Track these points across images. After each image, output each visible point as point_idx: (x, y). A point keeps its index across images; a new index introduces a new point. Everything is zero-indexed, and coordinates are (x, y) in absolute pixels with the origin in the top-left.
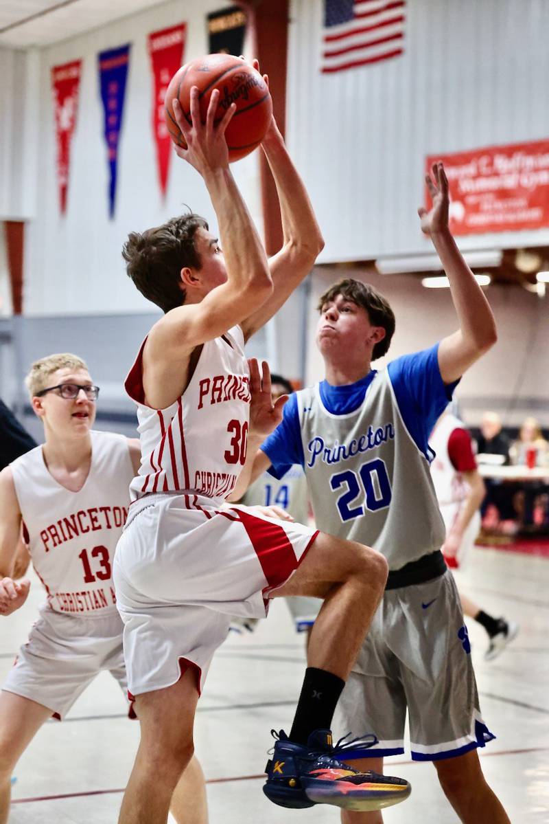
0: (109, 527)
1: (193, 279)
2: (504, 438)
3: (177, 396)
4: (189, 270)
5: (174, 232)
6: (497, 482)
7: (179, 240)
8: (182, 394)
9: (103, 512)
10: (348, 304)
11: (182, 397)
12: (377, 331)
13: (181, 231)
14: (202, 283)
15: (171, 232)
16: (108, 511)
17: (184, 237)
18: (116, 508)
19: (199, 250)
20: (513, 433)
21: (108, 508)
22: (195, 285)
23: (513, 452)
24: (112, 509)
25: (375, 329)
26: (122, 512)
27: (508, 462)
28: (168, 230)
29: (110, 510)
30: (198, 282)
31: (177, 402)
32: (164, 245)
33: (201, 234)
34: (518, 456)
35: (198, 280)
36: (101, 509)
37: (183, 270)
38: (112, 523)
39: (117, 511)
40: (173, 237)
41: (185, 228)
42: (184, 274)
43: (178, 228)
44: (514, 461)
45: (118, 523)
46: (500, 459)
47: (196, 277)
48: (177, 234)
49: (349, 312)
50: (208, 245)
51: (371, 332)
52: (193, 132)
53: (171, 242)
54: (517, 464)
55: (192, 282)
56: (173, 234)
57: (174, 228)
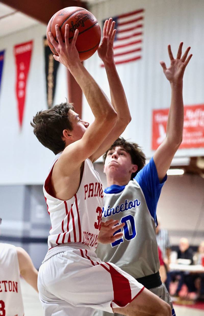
0: (6, 291)
1: (69, 135)
2: (191, 251)
3: (74, 194)
4: (67, 130)
5: (58, 112)
6: (187, 273)
7: (61, 116)
8: (77, 193)
9: (4, 283)
10: (122, 151)
11: (77, 194)
12: (134, 167)
13: (62, 111)
14: (73, 137)
15: (57, 112)
16: (6, 283)
17: (64, 115)
18: (10, 282)
19: (71, 121)
20: (194, 249)
21: (6, 282)
22: (70, 138)
23: (195, 258)
24: (8, 282)
25: (133, 165)
26: (13, 284)
27: (192, 263)
28: (55, 111)
29: (7, 282)
30: (72, 137)
31: (74, 197)
32: (53, 118)
33: (71, 113)
34: (197, 260)
35: (71, 136)
36: (3, 282)
37: (64, 131)
38: (8, 289)
39: (10, 283)
40: (58, 114)
41: (63, 109)
42: (65, 133)
43: (59, 110)
44: (196, 263)
45: (10, 289)
46: (188, 261)
47: (70, 134)
48: (60, 113)
49: (123, 155)
50: (75, 118)
51: (132, 167)
52: (60, 47)
53: (57, 117)
54: (196, 264)
55: (68, 137)
56: (57, 113)
57: (57, 110)
